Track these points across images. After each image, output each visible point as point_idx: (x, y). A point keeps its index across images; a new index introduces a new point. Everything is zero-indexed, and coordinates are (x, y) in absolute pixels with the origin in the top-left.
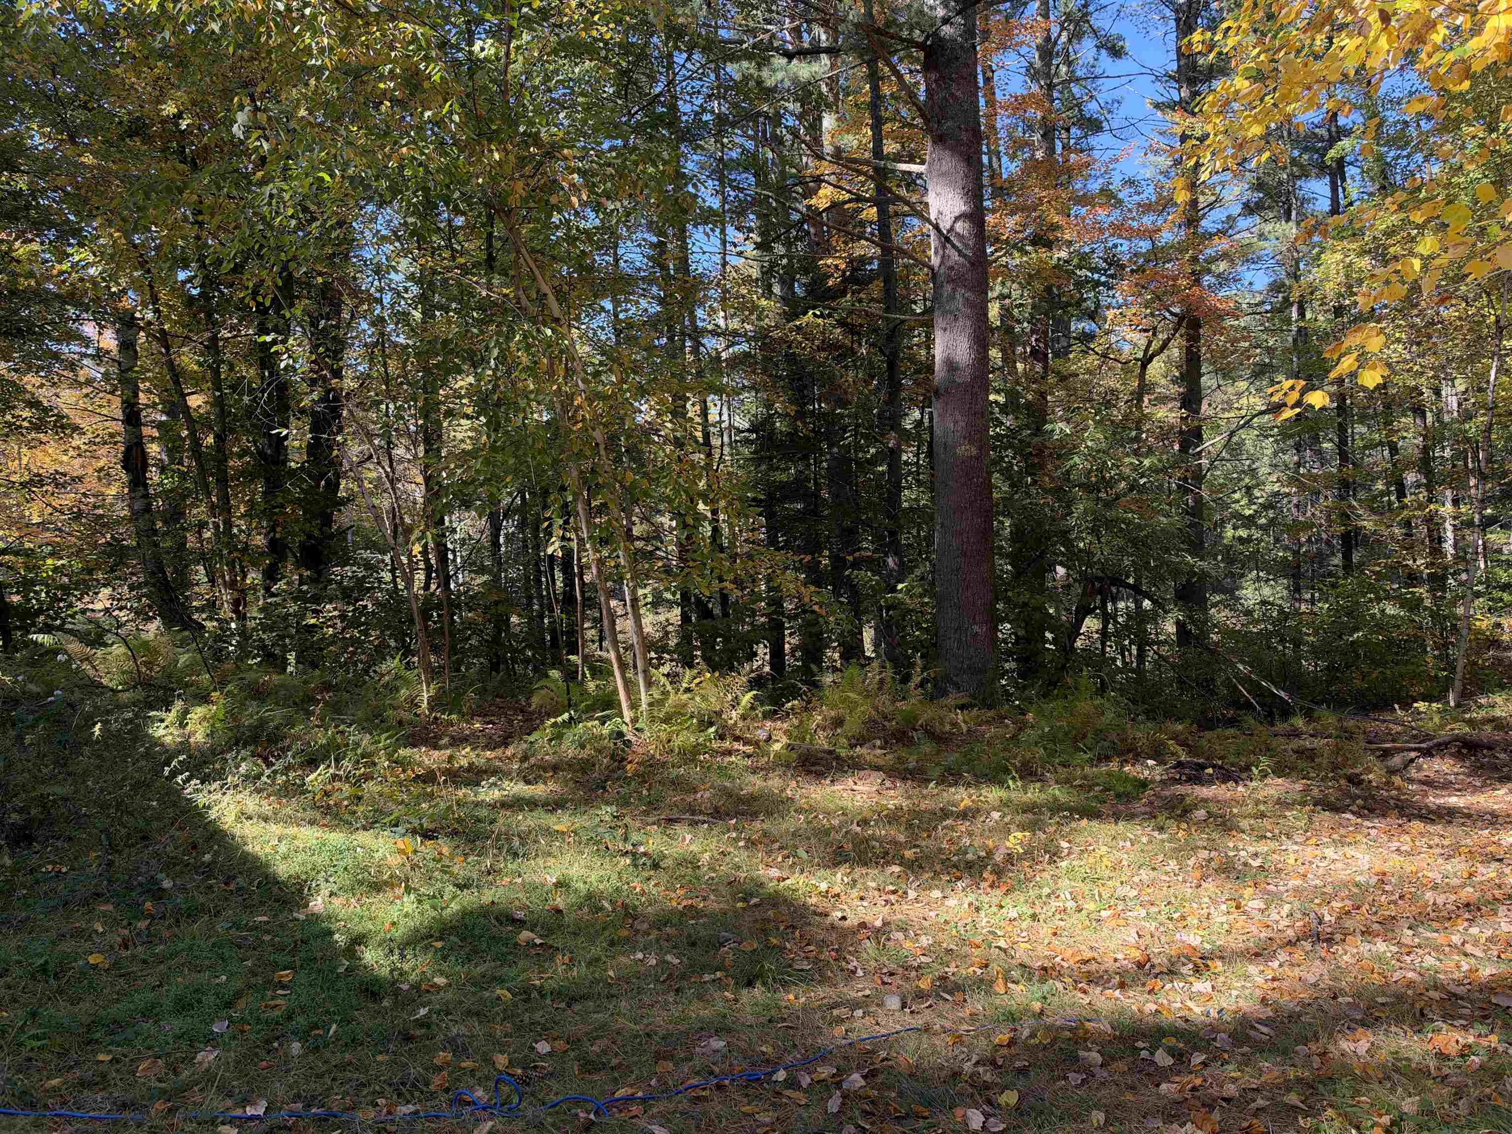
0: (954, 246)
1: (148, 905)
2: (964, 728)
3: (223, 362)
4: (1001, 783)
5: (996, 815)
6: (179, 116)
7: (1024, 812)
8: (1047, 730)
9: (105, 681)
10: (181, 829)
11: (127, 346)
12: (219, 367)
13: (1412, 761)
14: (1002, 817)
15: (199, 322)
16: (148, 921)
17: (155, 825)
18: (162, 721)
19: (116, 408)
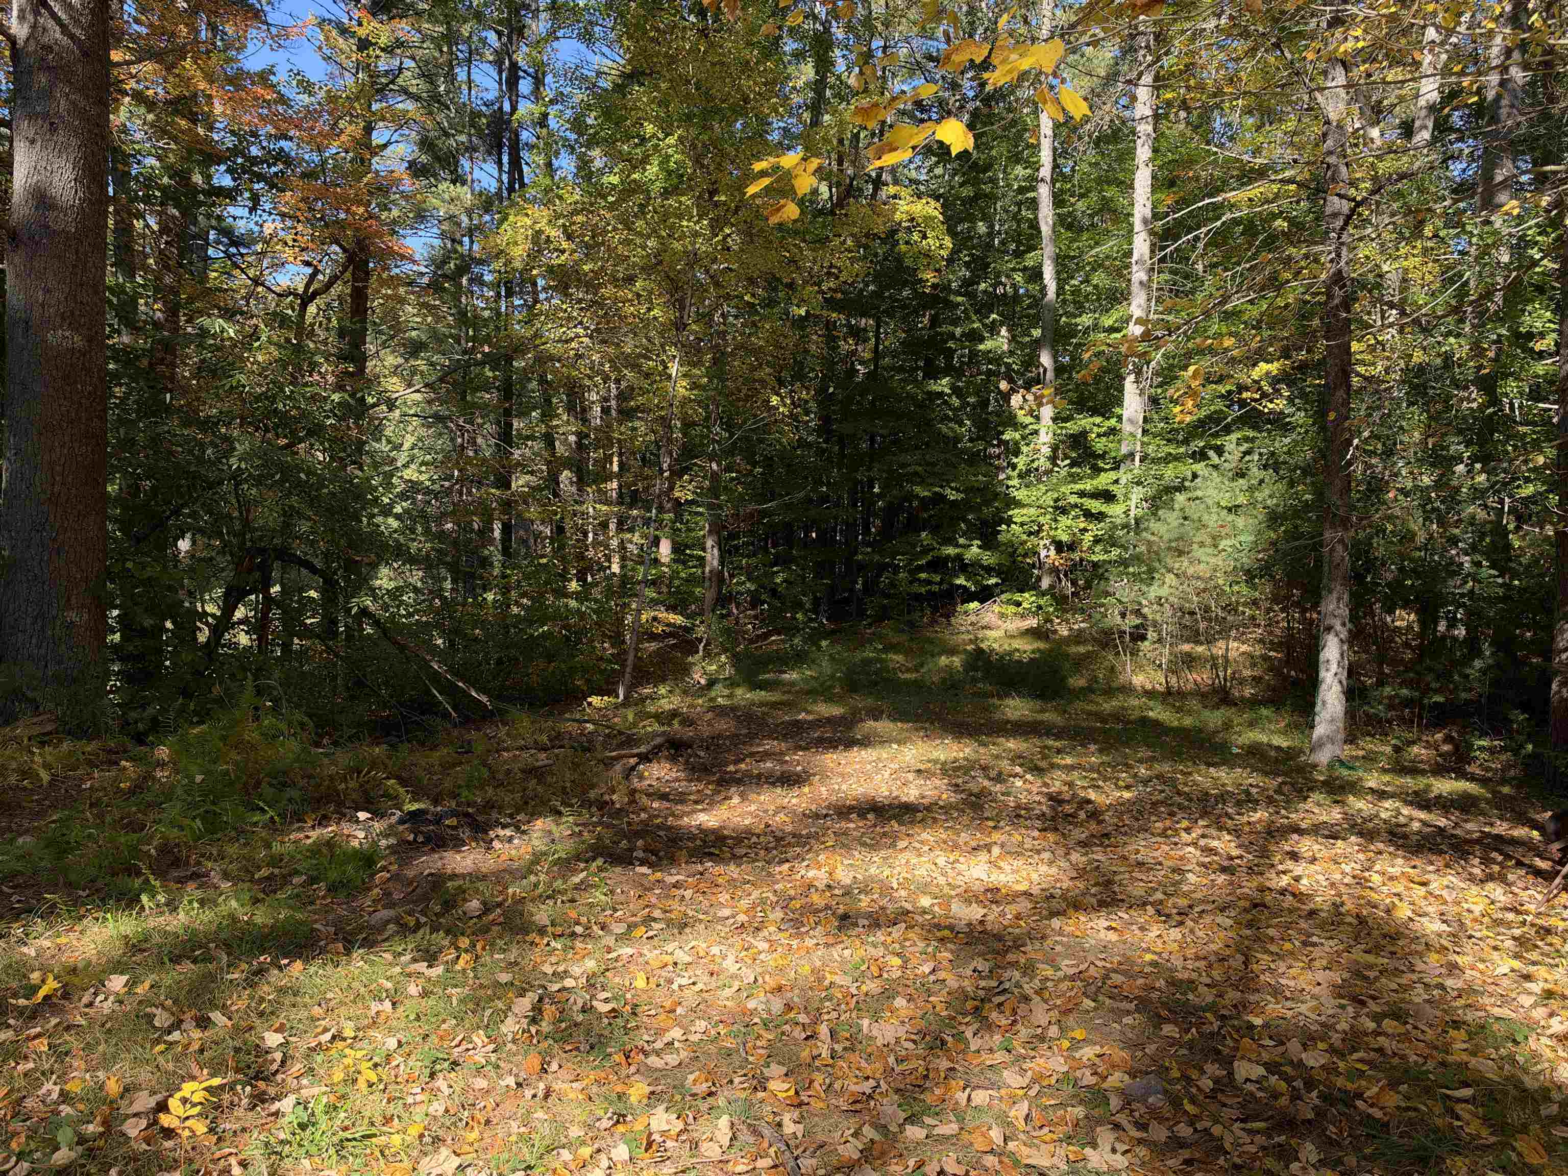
0: (54, 15)
2: (45, 776)
4: (129, 901)
5: (117, 983)
7: (176, 960)
8: (199, 778)
13: (633, 768)
14: (131, 985)
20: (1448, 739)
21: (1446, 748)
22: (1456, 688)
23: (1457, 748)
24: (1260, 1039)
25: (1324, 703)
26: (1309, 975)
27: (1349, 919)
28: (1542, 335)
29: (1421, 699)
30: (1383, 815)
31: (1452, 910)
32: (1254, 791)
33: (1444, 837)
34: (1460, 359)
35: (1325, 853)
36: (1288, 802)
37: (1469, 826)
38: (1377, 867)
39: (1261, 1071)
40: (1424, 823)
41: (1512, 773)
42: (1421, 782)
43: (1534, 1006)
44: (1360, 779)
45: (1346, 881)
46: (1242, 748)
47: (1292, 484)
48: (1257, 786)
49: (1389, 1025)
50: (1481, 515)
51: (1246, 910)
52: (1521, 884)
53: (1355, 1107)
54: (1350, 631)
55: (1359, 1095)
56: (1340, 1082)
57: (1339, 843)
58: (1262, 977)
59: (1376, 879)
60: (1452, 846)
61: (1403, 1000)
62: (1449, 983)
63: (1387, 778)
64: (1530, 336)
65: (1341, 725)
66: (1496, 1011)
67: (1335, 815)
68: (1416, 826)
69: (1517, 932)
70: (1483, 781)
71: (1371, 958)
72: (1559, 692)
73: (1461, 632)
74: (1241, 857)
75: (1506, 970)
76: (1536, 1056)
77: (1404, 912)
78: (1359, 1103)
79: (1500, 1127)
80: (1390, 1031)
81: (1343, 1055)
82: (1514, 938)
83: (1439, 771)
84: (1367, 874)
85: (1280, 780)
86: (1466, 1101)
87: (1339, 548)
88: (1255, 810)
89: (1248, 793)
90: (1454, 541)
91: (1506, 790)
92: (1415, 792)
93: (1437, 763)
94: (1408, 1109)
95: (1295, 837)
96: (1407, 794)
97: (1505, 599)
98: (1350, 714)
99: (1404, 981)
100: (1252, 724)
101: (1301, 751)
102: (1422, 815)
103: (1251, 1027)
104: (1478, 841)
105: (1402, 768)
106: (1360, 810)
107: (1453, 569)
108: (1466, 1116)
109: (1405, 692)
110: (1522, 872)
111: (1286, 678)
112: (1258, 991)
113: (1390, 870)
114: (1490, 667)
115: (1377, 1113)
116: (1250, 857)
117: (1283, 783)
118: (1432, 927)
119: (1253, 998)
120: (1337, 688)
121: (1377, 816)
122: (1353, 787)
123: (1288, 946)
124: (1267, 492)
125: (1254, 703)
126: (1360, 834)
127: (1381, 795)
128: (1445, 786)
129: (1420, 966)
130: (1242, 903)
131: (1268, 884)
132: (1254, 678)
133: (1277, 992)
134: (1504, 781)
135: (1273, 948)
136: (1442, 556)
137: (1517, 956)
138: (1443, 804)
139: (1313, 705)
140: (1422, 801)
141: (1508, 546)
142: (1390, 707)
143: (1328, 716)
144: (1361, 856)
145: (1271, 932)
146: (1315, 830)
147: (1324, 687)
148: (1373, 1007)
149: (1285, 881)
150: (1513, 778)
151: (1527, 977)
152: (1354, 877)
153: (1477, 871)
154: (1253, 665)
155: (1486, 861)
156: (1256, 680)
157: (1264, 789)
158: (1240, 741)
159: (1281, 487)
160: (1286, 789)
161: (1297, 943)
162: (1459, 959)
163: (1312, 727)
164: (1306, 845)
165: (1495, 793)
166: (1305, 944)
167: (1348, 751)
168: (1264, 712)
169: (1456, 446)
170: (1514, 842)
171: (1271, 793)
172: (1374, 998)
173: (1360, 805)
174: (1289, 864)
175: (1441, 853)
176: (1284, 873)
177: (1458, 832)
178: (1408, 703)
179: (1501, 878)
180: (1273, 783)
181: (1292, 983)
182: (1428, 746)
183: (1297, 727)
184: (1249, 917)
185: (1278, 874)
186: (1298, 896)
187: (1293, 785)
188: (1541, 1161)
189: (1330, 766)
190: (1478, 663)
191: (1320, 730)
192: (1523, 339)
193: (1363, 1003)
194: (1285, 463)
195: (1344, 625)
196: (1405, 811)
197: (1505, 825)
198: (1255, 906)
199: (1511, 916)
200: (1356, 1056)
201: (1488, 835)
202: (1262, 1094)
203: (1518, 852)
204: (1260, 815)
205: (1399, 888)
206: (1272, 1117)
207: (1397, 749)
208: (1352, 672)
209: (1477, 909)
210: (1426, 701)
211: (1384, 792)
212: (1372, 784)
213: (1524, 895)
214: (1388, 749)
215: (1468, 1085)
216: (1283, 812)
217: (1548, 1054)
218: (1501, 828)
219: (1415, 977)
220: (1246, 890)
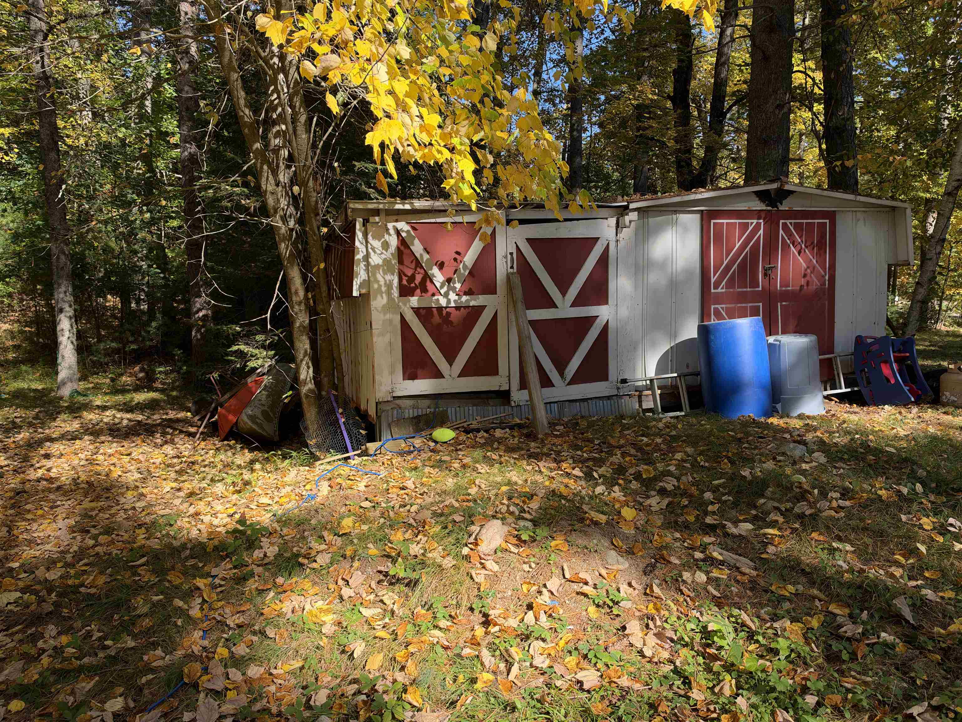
20: (142, 370)
21: (141, 375)
22: (144, 340)
23: (147, 373)
24: (18, 575)
25: (63, 357)
26: (54, 525)
27: (83, 485)
28: (173, 134)
29: (124, 348)
30: (105, 420)
31: (143, 465)
32: (18, 420)
33: (141, 426)
34: (130, 142)
35: (68, 450)
36: (43, 423)
37: (156, 417)
38: (101, 451)
39: (18, 594)
40: (130, 420)
41: (177, 384)
42: (128, 397)
43: (181, 504)
44: (91, 401)
45: (81, 463)
46: (8, 394)
47: (26, 214)
48: (21, 417)
49: (103, 539)
50: (149, 237)
51: (11, 498)
52: (181, 442)
53: (80, 593)
54: (75, 310)
55: (82, 585)
56: (70, 582)
57: (78, 442)
58: (21, 536)
59: (100, 457)
60: (146, 430)
61: (112, 523)
62: (138, 505)
63: (107, 398)
64: (167, 134)
65: (76, 370)
66: (162, 512)
67: (76, 425)
68: (125, 422)
69: (177, 468)
70: (162, 391)
71: (93, 504)
72: (196, 336)
73: (144, 307)
74: (8, 466)
75: (168, 489)
76: (180, 529)
77: (116, 472)
78: (82, 590)
79: (161, 572)
80: (103, 542)
81: (74, 565)
82: (176, 472)
83: (137, 389)
84: (95, 457)
85: (37, 410)
86: (144, 565)
87: (63, 257)
88: (19, 433)
89: (13, 422)
90: (135, 252)
91: (174, 393)
92: (124, 403)
93: (137, 385)
94: (112, 581)
95: (48, 444)
96: (120, 405)
97: (166, 286)
98: (81, 362)
99: (113, 511)
100: (15, 377)
101: (52, 390)
102: (129, 416)
103: (11, 570)
104: (159, 425)
105: (116, 391)
106: (91, 420)
107: (136, 269)
108: (143, 573)
109: (114, 345)
110: (182, 436)
111: (37, 343)
112: (17, 546)
113: (109, 451)
114: (161, 325)
115: (93, 591)
116: (16, 463)
117: (40, 412)
118: (133, 477)
119: (13, 552)
120: (70, 347)
121: (101, 421)
122: (87, 407)
123: (40, 512)
124: (10, 219)
125: (16, 363)
126: (91, 434)
127: (104, 408)
128: (141, 397)
129: (123, 500)
130: (9, 494)
131: (28, 478)
132: (14, 346)
133: (31, 543)
134: (173, 389)
135: (29, 516)
136: (129, 262)
137: (176, 480)
138: (140, 407)
139: (56, 359)
140: (128, 408)
141: (166, 256)
142: (106, 355)
143: (67, 365)
144: (91, 447)
145: (28, 507)
146: (63, 437)
147: (62, 347)
148: (94, 531)
149: (40, 473)
150: (178, 386)
151: (179, 490)
152: (87, 460)
153: (159, 441)
154: (13, 338)
155: (164, 434)
156: (16, 348)
157: (25, 418)
158: (7, 389)
159: (20, 215)
160: (41, 415)
161: (46, 509)
162: (144, 491)
163: (57, 373)
164: (56, 448)
165: (168, 396)
166: (52, 508)
167: (82, 385)
168: (24, 368)
169: (131, 196)
170: (178, 420)
171: (30, 419)
172: (94, 526)
173: (90, 416)
174: (44, 462)
175: (139, 435)
176: (39, 468)
177: (149, 421)
178: (117, 351)
179: (172, 442)
180: (31, 413)
181: (41, 534)
182: (131, 375)
183: (47, 375)
184: (13, 501)
185: (35, 470)
186: (50, 480)
187: (46, 412)
188: (180, 581)
189: (71, 396)
190: (154, 324)
191: (63, 374)
192: (164, 135)
193: (88, 532)
194: (20, 198)
195: (70, 306)
196: (118, 416)
197: (174, 413)
198: (18, 494)
199: (175, 460)
200: (81, 563)
201: (165, 420)
202: (18, 609)
203: (179, 426)
204: (23, 436)
205: (114, 460)
206: (25, 620)
207: (113, 380)
208: (80, 335)
209: (158, 461)
210: (127, 349)
211: (106, 406)
212: (98, 403)
213: (182, 448)
214: (108, 381)
215: (143, 556)
216: (40, 430)
217: (188, 525)
218: (172, 415)
219: (119, 508)
220: (13, 485)
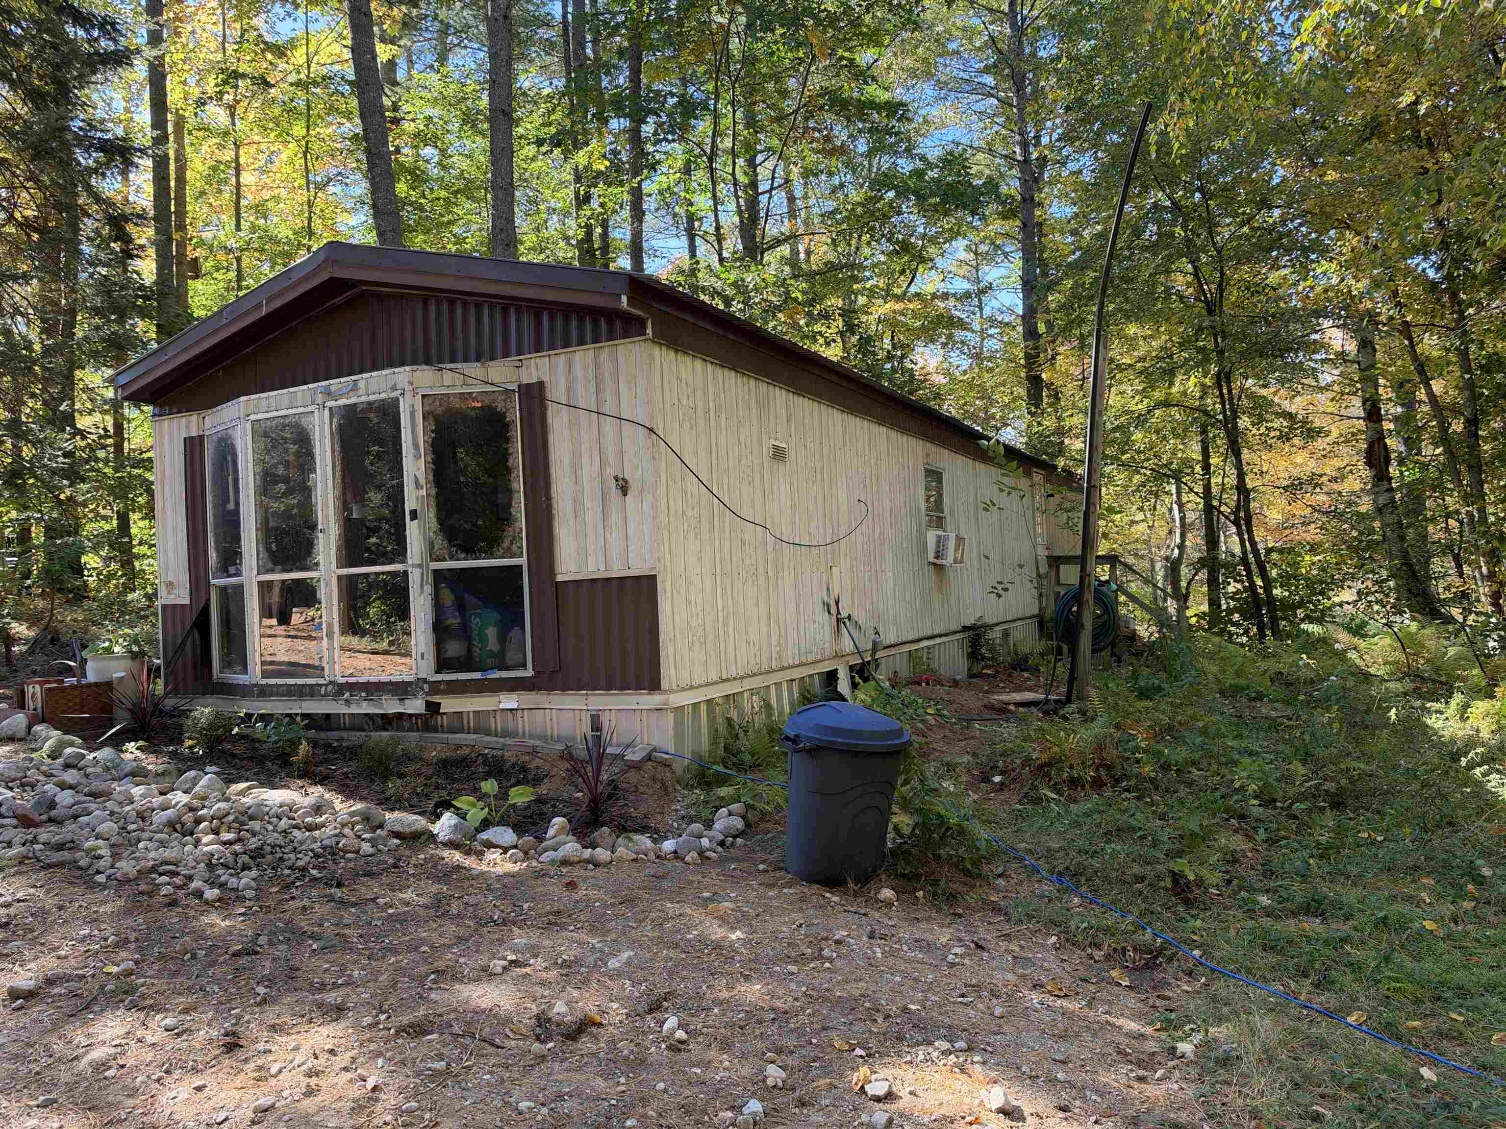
1: (1470, 887)
3: (1472, 341)
6: (1416, 102)
9: (1372, 671)
10: (1489, 820)
11: (1366, 345)
12: (1467, 348)
15: (1443, 306)
16: (1473, 904)
17: (1460, 813)
18: (1441, 713)
19: (1356, 406)
